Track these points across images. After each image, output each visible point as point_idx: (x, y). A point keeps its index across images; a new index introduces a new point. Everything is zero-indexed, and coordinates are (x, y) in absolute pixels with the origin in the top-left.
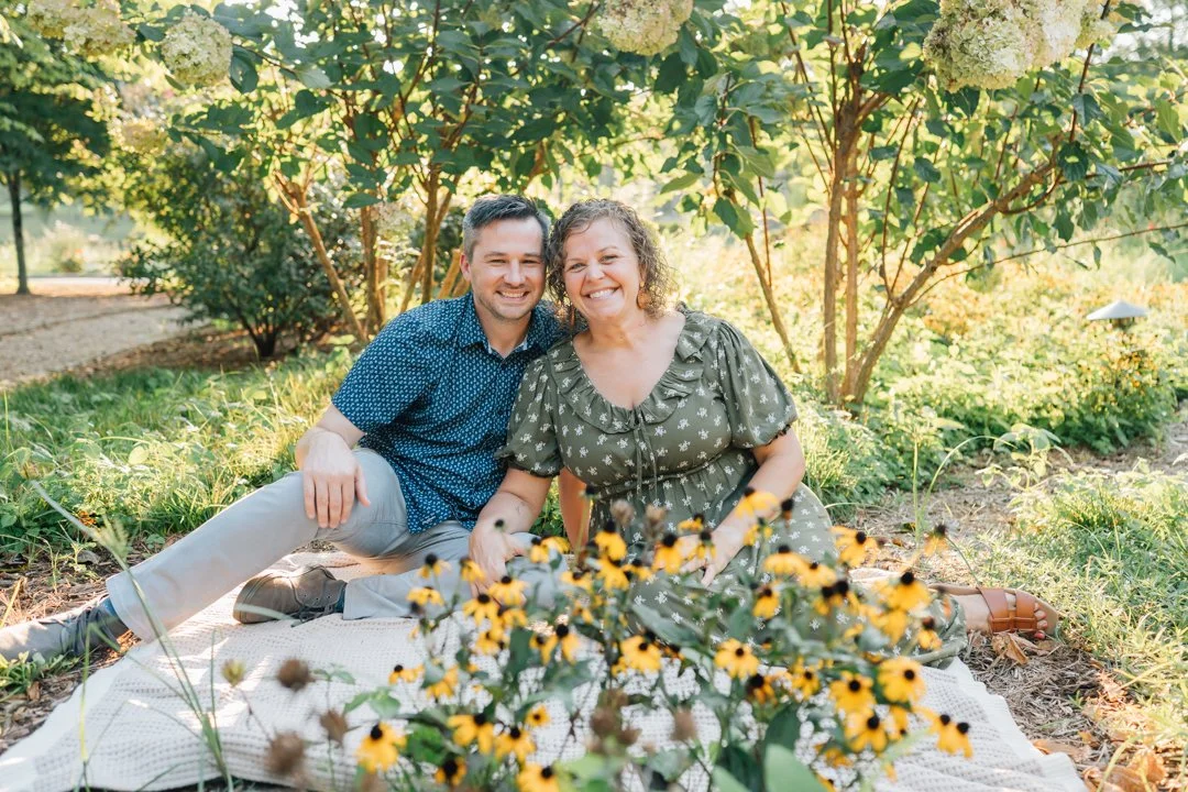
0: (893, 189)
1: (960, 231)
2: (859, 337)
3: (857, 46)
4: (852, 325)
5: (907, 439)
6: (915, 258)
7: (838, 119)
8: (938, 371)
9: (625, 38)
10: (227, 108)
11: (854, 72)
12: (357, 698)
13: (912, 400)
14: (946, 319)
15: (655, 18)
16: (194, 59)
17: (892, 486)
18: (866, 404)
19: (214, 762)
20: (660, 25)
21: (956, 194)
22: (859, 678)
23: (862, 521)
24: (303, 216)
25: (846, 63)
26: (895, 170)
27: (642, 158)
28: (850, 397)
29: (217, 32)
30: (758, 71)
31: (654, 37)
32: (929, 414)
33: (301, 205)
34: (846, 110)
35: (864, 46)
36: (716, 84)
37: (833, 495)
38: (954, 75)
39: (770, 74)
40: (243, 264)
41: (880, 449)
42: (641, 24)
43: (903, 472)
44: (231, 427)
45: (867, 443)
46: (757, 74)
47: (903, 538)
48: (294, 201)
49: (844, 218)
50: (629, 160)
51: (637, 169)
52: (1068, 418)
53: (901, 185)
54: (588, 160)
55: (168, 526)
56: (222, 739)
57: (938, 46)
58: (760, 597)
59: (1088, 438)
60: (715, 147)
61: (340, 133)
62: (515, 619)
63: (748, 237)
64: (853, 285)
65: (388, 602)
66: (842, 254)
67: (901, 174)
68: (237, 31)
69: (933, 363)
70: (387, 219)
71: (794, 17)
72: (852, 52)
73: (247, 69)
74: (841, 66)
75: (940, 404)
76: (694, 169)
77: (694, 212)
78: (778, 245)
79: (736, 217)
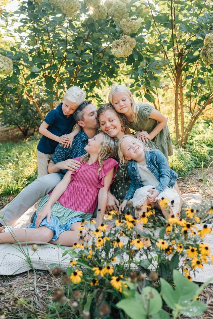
0: (192, 87)
1: (211, 98)
2: (185, 126)
3: (181, 48)
4: (183, 123)
5: (199, 154)
6: (199, 104)
7: (176, 68)
8: (206, 133)
9: (118, 54)
10: (12, 76)
11: (180, 55)
12: (65, 252)
13: (200, 141)
14: (207, 116)
15: (126, 48)
16: (3, 69)
17: (196, 168)
18: (187, 143)
19: (30, 266)
20: (128, 50)
21: (209, 86)
22: (193, 248)
23: (188, 179)
24: (34, 102)
25: (178, 53)
26: (193, 81)
27: (123, 80)
28: (183, 143)
29: (8, 61)
30: (155, 60)
31: (126, 53)
32: (205, 146)
33: (33, 99)
34: (179, 66)
35: (183, 48)
36: (143, 64)
37: (180, 173)
38: (208, 62)
39: (158, 60)
40: (18, 113)
41: (192, 158)
42: (122, 50)
43: (198, 163)
44: (20, 163)
45: (188, 156)
46: (154, 61)
47: (199, 184)
48: (31, 98)
49: (179, 94)
50: (120, 81)
51: (122, 82)
53: (194, 85)
54: (109, 81)
55: (8, 194)
56: (31, 260)
57: (204, 54)
58: (167, 226)
60: (144, 81)
61: (42, 80)
62: (106, 239)
63: (154, 102)
64: (182, 112)
66: (179, 103)
67: (194, 82)
68: (13, 59)
69: (205, 131)
71: (163, 42)
72: (179, 50)
73: (17, 69)
74: (176, 54)
75: (207, 142)
76: (139, 85)
77: (139, 97)
78: (162, 103)
79: (150, 98)
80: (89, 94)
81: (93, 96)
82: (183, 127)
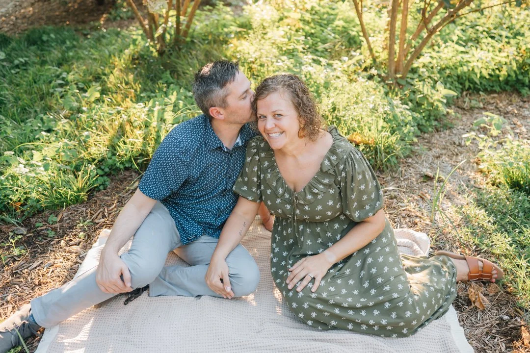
5: (428, 102)
28: (399, 75)
32: (440, 87)
47: (423, 189)
52: (509, 75)
59: (518, 86)
64: (406, 10)
65: (171, 286)
70: (152, 5)
82: (403, 41)
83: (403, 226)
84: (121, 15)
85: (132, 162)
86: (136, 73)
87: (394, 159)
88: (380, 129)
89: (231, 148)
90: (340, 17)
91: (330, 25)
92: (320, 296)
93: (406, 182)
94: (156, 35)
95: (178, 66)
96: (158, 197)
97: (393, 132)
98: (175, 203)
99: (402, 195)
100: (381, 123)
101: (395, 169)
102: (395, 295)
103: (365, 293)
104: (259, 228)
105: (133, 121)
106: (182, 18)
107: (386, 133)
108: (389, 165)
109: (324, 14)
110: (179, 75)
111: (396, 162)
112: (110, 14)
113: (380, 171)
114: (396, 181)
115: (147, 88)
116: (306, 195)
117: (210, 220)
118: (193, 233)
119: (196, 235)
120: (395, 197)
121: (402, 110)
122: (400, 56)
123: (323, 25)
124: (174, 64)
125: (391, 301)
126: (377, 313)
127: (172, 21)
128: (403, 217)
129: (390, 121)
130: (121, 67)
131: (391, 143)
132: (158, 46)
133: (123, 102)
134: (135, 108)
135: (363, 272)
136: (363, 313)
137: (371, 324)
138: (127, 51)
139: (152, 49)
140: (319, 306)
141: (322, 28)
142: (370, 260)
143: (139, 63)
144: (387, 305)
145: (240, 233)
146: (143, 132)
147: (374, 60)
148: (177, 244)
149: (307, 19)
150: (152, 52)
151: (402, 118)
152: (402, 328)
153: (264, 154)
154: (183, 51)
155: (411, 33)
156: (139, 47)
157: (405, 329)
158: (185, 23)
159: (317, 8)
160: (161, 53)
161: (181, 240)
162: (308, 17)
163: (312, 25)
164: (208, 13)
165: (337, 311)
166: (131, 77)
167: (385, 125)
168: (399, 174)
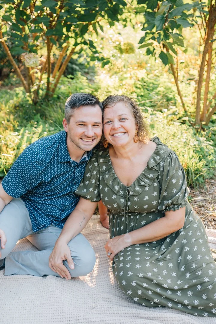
2: (209, 97)
4: (207, 92)
28: (204, 123)
39: (187, 4)
46: (182, 4)
49: (208, 52)
50: (125, 20)
51: (128, 24)
63: (171, 65)
64: (209, 77)
70: (28, 61)
77: (151, 55)
78: (182, 63)
79: (167, 59)
80: (79, 40)
81: (85, 43)
82: (206, 99)
83: (209, 228)
84: (12, 82)
85: (4, 173)
86: (16, 115)
87: (201, 179)
88: (191, 157)
89: (78, 161)
90: (161, 85)
91: (154, 90)
92: (146, 276)
93: (211, 196)
94: (32, 90)
95: (46, 112)
96: (17, 195)
97: (200, 160)
98: (29, 199)
99: (208, 205)
100: (192, 153)
101: (202, 186)
102: (206, 279)
103: (181, 276)
104: (98, 225)
105: (8, 144)
106: (51, 79)
107: (195, 160)
108: (198, 183)
109: (150, 83)
110: (46, 118)
111: (203, 181)
112: (4, 81)
113: (191, 187)
114: (203, 195)
115: (23, 124)
116: (135, 187)
117: (56, 214)
118: (42, 223)
119: (45, 225)
120: (203, 206)
121: (207, 145)
122: (204, 109)
123: (149, 90)
124: (43, 110)
125: (202, 284)
126: (191, 294)
127: (44, 81)
128: (210, 221)
129: (198, 151)
130: (6, 111)
131: (199, 167)
132: (33, 97)
133: (3, 132)
134: (10, 135)
135: (180, 258)
136: (179, 294)
137: (186, 303)
138: (11, 101)
139: (28, 98)
140: (145, 285)
141: (149, 92)
142: (187, 249)
143: (19, 109)
144: (199, 287)
145: (80, 225)
146: (15, 152)
147: (186, 111)
148: (29, 231)
149: (138, 86)
150: (28, 101)
151: (206, 150)
152: (212, 308)
153: (102, 160)
154: (51, 102)
155: (212, 94)
156: (20, 99)
157: (214, 309)
158: (53, 82)
159: (146, 79)
160: (35, 103)
161: (33, 229)
162: (139, 84)
163: (142, 90)
164: (70, 80)
165: (158, 290)
166: (12, 117)
167: (195, 155)
168: (205, 190)
